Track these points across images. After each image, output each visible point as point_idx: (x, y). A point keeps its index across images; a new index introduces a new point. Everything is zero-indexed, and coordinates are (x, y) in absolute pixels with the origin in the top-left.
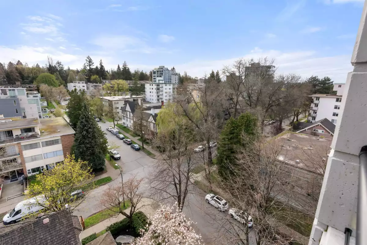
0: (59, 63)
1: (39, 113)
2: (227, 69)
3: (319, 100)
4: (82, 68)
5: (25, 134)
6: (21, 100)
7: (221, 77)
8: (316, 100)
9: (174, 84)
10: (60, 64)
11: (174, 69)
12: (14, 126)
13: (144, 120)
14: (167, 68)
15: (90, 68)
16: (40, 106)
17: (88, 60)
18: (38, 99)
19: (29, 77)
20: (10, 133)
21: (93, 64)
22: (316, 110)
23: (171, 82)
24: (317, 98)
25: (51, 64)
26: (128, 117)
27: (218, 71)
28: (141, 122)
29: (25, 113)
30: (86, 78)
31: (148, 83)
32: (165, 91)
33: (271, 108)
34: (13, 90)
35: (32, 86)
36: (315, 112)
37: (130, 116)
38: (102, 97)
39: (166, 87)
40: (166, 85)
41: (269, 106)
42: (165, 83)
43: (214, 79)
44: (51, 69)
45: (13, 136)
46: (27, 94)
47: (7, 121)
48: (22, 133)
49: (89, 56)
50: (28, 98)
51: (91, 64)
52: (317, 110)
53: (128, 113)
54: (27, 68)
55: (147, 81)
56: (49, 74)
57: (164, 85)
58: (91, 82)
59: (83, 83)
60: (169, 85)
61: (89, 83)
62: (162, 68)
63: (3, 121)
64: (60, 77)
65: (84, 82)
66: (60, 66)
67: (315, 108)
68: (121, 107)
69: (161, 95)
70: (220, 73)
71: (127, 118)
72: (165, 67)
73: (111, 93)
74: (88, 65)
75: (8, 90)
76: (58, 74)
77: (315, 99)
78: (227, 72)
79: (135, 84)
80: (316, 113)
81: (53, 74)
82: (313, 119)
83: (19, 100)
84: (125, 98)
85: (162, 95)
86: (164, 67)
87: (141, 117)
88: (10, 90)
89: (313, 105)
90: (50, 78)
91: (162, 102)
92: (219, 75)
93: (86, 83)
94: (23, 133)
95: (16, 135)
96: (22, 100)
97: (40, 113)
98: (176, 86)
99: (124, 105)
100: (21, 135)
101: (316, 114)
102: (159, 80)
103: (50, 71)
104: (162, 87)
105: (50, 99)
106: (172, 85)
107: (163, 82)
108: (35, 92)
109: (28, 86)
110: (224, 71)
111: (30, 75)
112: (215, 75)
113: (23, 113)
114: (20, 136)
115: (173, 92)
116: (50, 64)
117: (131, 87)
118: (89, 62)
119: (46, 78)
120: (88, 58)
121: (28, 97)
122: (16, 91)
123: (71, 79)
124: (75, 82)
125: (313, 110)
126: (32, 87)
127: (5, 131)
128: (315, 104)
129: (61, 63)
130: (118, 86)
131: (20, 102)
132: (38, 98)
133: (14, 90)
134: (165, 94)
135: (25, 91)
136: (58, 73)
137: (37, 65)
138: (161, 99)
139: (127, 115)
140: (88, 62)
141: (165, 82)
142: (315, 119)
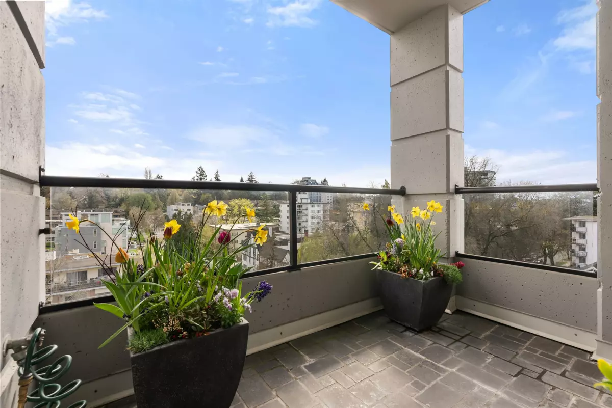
3: (584, 226)
5: (103, 278)
8: (580, 225)
9: (325, 205)
11: (325, 181)
12: (90, 265)
13: (276, 260)
14: (315, 180)
16: (127, 238)
17: (199, 172)
20: (83, 274)
21: (206, 177)
22: (584, 245)
23: (320, 201)
24: (580, 222)
26: (252, 255)
28: (272, 262)
29: (106, 248)
30: (192, 198)
31: (284, 203)
32: (310, 215)
33: (494, 240)
34: (96, 215)
35: (119, 210)
36: (583, 248)
37: (254, 254)
38: (214, 226)
39: (313, 209)
40: (312, 206)
41: (491, 238)
42: (310, 203)
45: (86, 279)
46: (113, 220)
47: (82, 258)
48: (99, 275)
49: (201, 167)
50: (114, 227)
51: (203, 178)
52: (584, 243)
53: (252, 249)
55: (283, 201)
57: (309, 206)
58: (200, 204)
59: (188, 205)
60: (318, 206)
61: (197, 205)
62: (307, 181)
63: (78, 258)
64: (158, 198)
65: (190, 203)
67: (581, 241)
68: (242, 241)
69: (304, 221)
71: (250, 257)
72: (311, 179)
73: (228, 220)
74: (198, 178)
75: (90, 215)
77: (577, 225)
79: (265, 205)
80: (584, 250)
82: (580, 262)
83: (101, 229)
84: (249, 226)
85: (306, 221)
86: (309, 178)
87: (272, 254)
88: (92, 215)
89: (575, 236)
91: (306, 232)
93: (193, 205)
94: (101, 276)
95: (91, 279)
96: (105, 229)
98: (328, 207)
99: (246, 237)
100: (97, 278)
101: (584, 252)
102: (302, 199)
104: (306, 209)
105: (141, 228)
106: (322, 206)
107: (309, 201)
108: (122, 219)
109: (114, 210)
111: (118, 195)
113: (104, 248)
114: (96, 281)
115: (324, 217)
117: (259, 211)
120: (200, 169)
121: (113, 224)
122: (100, 216)
123: (172, 199)
124: (177, 204)
125: (578, 244)
126: (118, 212)
127: (78, 272)
128: (580, 233)
130: (239, 208)
132: (126, 227)
133: (98, 215)
134: (310, 220)
135: (111, 216)
138: (304, 227)
139: (250, 253)
140: (198, 175)
141: (311, 200)
142: (584, 261)
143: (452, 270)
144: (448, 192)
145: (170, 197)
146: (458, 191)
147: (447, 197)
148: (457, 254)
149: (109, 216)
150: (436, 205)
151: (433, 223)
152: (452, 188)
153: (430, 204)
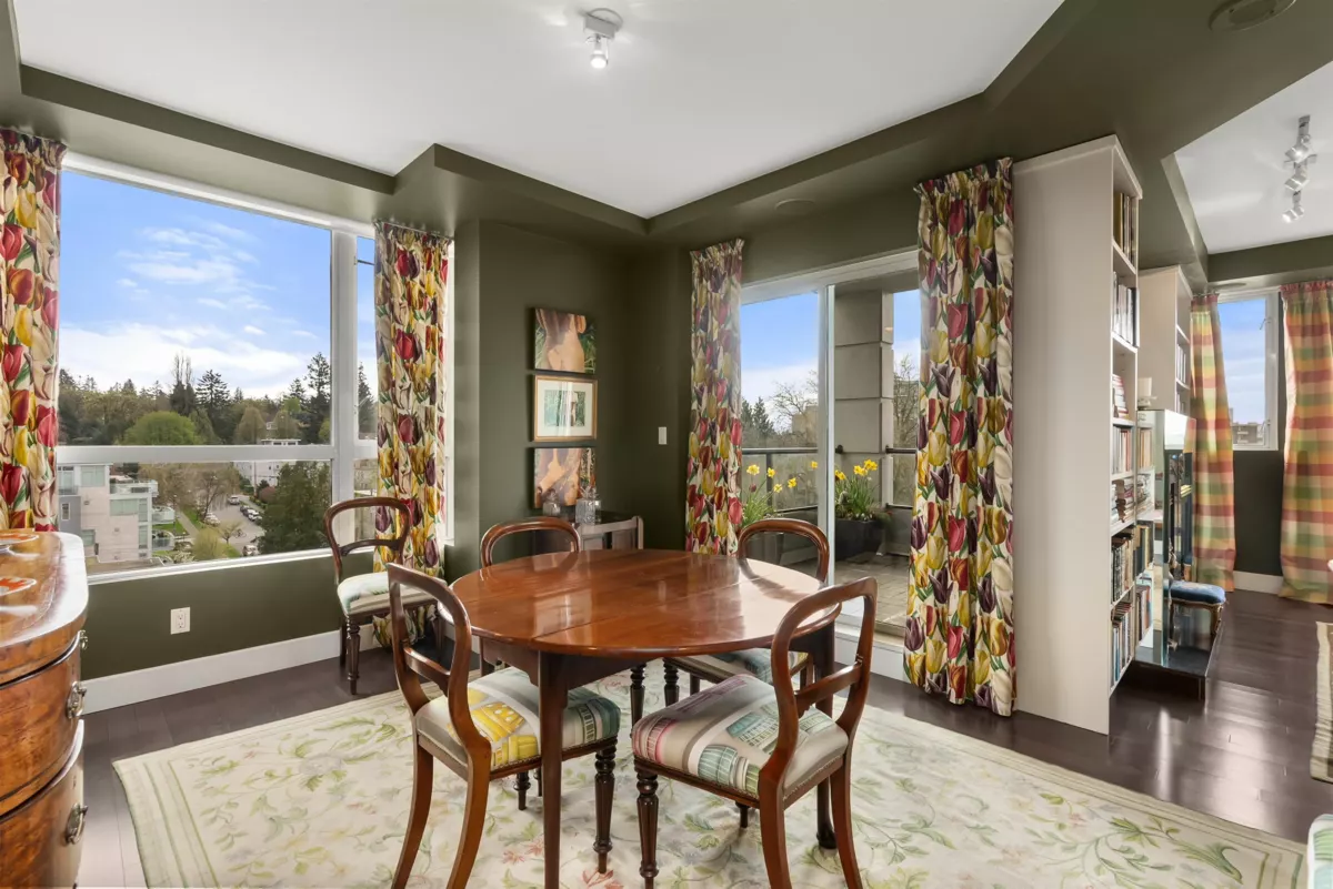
0: (212, 377)
1: (141, 547)
2: (787, 395)
4: (288, 392)
6: (87, 503)
7: (770, 419)
10: (217, 382)
15: (319, 392)
16: (149, 524)
17: (316, 367)
18: (145, 500)
19: (95, 425)
25: (184, 383)
27: (760, 400)
30: (300, 428)
34: (67, 467)
43: (751, 426)
44: (182, 399)
46: (112, 480)
49: (320, 356)
50: (115, 497)
51: (325, 380)
54: (91, 395)
56: (173, 415)
58: (320, 440)
64: (209, 426)
65: (296, 441)
66: (214, 389)
70: (768, 407)
74: (314, 383)
76: (206, 415)
78: (788, 402)
81: (187, 415)
83: (82, 502)
90: (176, 429)
92: (766, 413)
93: (303, 444)
96: (91, 502)
97: (145, 547)
103: (177, 407)
110: (780, 399)
111: (98, 420)
112: (753, 412)
116: (179, 383)
118: (320, 375)
119: (160, 429)
120: (317, 362)
121: (112, 491)
122: (78, 471)
123: (247, 429)
124: (263, 443)
129: (221, 379)
131: (84, 509)
132: (148, 496)
133: (71, 468)
135: (108, 470)
136: (203, 411)
137: (126, 384)
140: (314, 375)
143: (884, 515)
144: (881, 453)
145: (241, 425)
146: (889, 451)
147: (879, 457)
148: (888, 506)
149: (103, 472)
150: (871, 464)
151: (870, 479)
152: (884, 448)
153: (867, 463)
